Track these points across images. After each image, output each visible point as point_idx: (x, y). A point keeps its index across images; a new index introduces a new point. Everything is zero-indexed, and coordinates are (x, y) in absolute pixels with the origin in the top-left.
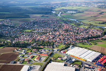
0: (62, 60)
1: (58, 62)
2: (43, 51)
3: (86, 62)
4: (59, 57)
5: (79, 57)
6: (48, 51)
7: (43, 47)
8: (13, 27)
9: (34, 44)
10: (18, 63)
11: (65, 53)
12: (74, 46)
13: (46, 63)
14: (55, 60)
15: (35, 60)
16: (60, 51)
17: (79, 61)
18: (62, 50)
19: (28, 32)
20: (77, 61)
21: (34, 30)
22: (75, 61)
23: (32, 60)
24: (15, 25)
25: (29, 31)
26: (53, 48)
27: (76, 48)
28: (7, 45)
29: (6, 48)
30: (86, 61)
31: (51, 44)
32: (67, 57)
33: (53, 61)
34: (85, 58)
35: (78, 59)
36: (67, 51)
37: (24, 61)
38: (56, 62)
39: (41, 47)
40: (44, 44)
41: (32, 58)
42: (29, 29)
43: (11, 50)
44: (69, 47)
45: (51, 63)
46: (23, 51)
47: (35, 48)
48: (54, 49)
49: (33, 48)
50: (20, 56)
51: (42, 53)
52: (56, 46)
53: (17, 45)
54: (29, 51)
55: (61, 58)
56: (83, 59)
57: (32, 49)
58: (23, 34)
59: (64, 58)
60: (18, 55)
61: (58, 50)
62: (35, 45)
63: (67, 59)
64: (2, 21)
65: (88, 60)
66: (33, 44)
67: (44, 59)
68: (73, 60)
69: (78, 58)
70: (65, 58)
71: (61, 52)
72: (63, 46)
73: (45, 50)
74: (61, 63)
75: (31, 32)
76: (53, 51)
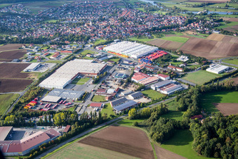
0: (92, 57)
1: (85, 59)
2: (67, 47)
4: (89, 54)
5: (120, 53)
6: (75, 48)
7: (69, 43)
8: (27, 16)
10: (24, 61)
11: (102, 49)
12: (121, 39)
13: (65, 60)
14: (83, 57)
15: (51, 57)
16: (95, 47)
17: (118, 58)
18: (99, 45)
19: (52, 23)
20: (115, 58)
21: (64, 20)
23: (47, 58)
24: (31, 13)
25: (55, 21)
26: (87, 43)
28: (12, 41)
30: (129, 57)
32: (102, 53)
33: (78, 59)
34: (129, 54)
37: (33, 59)
38: (82, 59)
39: (66, 42)
40: (72, 39)
41: (47, 56)
42: (55, 19)
44: (113, 41)
45: (73, 60)
46: (36, 47)
47: (56, 44)
48: (87, 45)
49: (52, 44)
50: (28, 54)
51: (64, 49)
54: (45, 48)
55: (92, 55)
56: (126, 55)
57: (50, 46)
58: (42, 27)
59: (97, 55)
60: (26, 53)
61: (91, 46)
62: (57, 40)
64: (7, 7)
65: (132, 56)
66: (54, 39)
67: (64, 56)
68: (110, 57)
69: (118, 55)
70: (99, 54)
71: (97, 48)
73: (71, 47)
74: (88, 60)
75: (56, 23)
76: (84, 47)
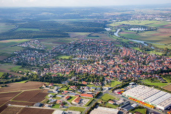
0: (115, 104)
1: (109, 107)
2: (86, 89)
3: (155, 110)
4: (110, 100)
5: (143, 101)
6: (94, 90)
7: (86, 83)
8: (43, 51)
9: (73, 78)
10: (46, 107)
11: (121, 94)
12: (137, 83)
13: (89, 108)
14: (104, 104)
15: (73, 102)
16: (113, 91)
17: (143, 108)
18: (116, 89)
19: (65, 59)
20: (140, 108)
21: (75, 57)
22: (136, 108)
23: (68, 102)
24: (46, 48)
25: (67, 57)
26: (103, 85)
27: (140, 87)
28: (31, 78)
29: (30, 83)
30: (155, 108)
31: (99, 79)
32: (124, 100)
33: (101, 106)
34: (153, 103)
35: (141, 105)
36: (124, 91)
37: (55, 103)
38: (105, 107)
39: (84, 83)
40: (88, 78)
41: (68, 99)
42: (66, 55)
43: (37, 86)
44: (128, 84)
45: (96, 108)
46: (56, 88)
47: (74, 84)
48: (104, 88)
49: (71, 84)
50: (49, 96)
51: (84, 92)
52: (108, 82)
53: (47, 79)
54: (64, 89)
55: (114, 101)
56: (150, 104)
57: (69, 86)
58: (57, 63)
59: (119, 102)
60: (47, 94)
61: (109, 89)
62: (74, 80)
63: (123, 103)
64: (27, 42)
65: (158, 107)
66: (71, 77)
67: (86, 101)
68: (134, 105)
69: (141, 103)
70: (121, 101)
71: (115, 91)
72: (118, 83)
73: (89, 88)
74: (113, 109)
75: (69, 59)
76: (102, 89)
